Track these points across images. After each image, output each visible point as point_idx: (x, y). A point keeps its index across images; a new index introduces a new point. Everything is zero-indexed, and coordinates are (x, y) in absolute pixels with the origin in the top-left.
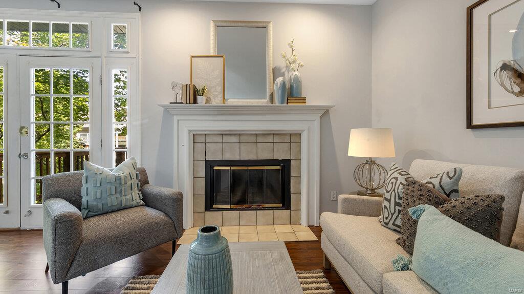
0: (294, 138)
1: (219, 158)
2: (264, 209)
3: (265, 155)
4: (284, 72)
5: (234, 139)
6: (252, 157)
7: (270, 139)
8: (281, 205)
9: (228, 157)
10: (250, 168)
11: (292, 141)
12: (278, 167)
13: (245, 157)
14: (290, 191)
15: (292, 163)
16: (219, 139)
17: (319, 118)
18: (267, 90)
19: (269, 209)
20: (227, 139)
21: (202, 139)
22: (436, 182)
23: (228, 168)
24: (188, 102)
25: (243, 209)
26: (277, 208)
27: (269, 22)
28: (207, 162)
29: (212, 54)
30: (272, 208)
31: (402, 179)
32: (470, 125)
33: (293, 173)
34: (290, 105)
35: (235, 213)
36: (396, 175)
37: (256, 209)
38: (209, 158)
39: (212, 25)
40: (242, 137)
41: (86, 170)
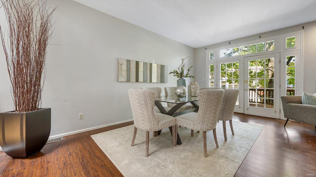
41: (305, 95)
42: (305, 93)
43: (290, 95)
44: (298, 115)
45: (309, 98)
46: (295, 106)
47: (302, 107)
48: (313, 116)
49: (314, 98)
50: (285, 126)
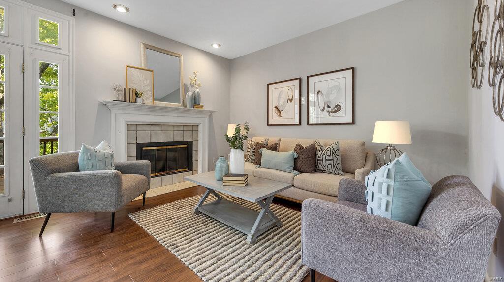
0: (195, 128)
1: (148, 141)
2: (178, 173)
3: (178, 139)
4: (189, 88)
5: (157, 128)
6: (171, 140)
7: (181, 128)
8: (187, 169)
9: (154, 140)
10: (168, 147)
11: (194, 129)
12: (186, 146)
13: (165, 140)
14: (192, 160)
15: (194, 143)
16: (147, 128)
17: (208, 117)
18: (181, 98)
19: (180, 172)
20: (152, 128)
21: (133, 128)
22: (263, 143)
23: (154, 148)
24: (131, 101)
25: (164, 175)
26: (185, 171)
27: (181, 55)
28: (138, 144)
29: (143, 68)
30: (182, 172)
31: (253, 143)
32: (268, 125)
33: (194, 149)
34: (195, 108)
35: (159, 179)
36: (251, 142)
37: (172, 174)
38: (140, 142)
39: (142, 46)
40: (163, 127)
41: (86, 150)
42: (84, 147)
43: (52, 153)
44: (75, 198)
45: (91, 155)
46: (68, 178)
47: (82, 179)
48: (104, 194)
49: (100, 154)
50: (40, 236)
